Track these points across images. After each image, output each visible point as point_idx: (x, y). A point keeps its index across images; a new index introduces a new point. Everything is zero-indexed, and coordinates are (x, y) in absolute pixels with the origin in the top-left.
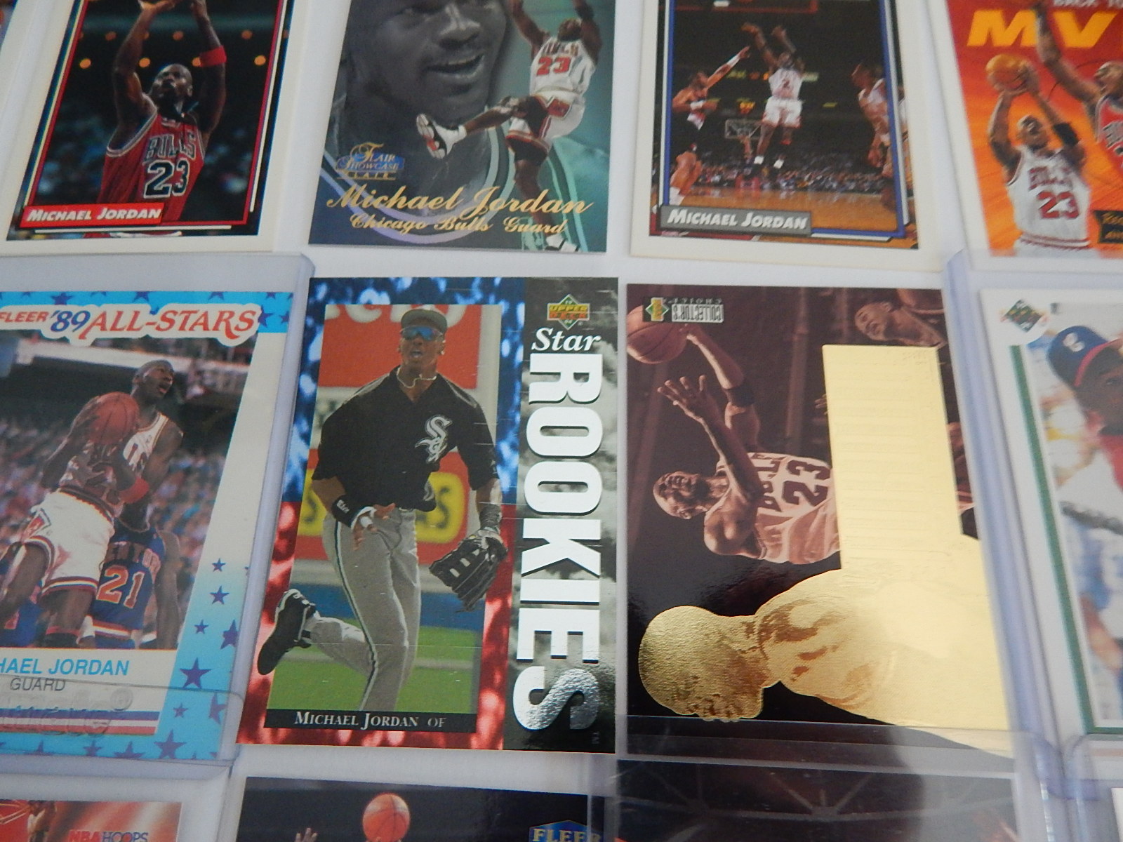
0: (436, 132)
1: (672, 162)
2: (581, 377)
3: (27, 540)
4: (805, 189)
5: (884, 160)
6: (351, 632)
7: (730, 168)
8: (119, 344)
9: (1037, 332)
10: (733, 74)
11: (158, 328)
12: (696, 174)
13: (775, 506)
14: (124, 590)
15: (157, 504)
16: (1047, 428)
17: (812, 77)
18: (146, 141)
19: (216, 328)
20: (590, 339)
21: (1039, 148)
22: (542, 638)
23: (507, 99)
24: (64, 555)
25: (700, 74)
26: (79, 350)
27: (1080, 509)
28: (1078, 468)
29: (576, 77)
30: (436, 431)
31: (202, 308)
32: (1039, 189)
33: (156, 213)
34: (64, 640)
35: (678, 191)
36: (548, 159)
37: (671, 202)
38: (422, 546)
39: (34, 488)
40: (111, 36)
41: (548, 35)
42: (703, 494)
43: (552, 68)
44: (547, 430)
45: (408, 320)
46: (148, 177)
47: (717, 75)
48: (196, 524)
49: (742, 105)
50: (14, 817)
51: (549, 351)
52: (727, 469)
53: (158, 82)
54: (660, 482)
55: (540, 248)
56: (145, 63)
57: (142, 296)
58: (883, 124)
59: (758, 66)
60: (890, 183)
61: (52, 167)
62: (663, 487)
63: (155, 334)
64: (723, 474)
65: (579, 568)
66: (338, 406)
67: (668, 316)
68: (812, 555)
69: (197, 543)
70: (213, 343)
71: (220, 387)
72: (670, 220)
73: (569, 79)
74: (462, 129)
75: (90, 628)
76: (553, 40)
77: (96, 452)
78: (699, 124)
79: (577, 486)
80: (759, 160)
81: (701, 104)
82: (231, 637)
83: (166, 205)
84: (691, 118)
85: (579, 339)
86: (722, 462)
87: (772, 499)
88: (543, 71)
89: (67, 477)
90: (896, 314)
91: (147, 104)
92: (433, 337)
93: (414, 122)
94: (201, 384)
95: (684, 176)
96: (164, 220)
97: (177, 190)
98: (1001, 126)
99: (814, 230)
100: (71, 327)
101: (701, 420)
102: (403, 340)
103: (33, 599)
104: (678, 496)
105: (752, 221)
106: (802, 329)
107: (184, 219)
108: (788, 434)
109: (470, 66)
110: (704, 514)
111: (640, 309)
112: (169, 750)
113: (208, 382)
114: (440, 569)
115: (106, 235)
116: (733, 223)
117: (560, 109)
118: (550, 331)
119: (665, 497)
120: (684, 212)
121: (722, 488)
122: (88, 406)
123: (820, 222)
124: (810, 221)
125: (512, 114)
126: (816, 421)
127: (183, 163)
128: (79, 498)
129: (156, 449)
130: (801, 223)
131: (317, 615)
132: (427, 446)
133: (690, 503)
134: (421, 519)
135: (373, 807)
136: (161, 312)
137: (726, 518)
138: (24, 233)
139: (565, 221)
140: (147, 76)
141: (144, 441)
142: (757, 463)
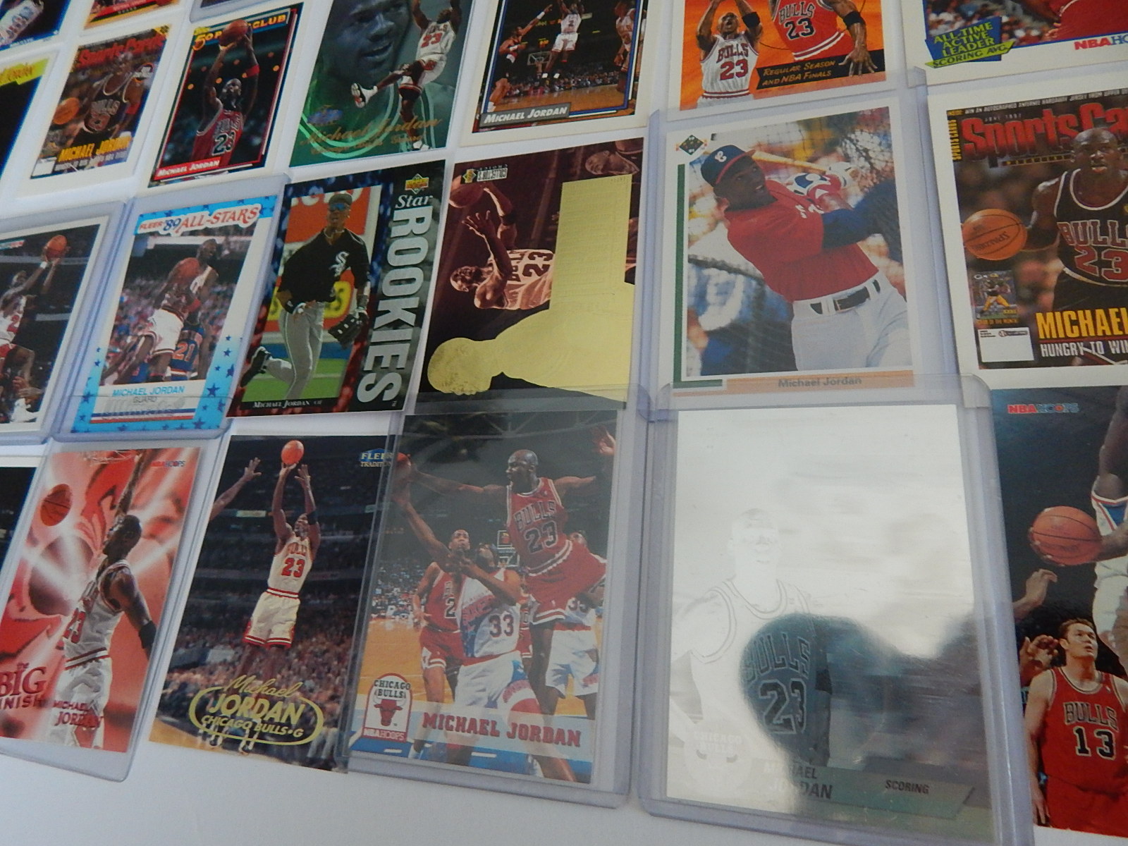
0: (361, 93)
1: (493, 86)
2: (420, 220)
3: (146, 334)
4: (571, 88)
5: (623, 62)
6: (286, 364)
7: (525, 85)
8: (193, 233)
9: (698, 153)
10: (540, 24)
11: (212, 223)
12: (506, 91)
13: (518, 279)
14: (185, 353)
15: (203, 311)
16: (690, 212)
17: (589, 16)
18: (216, 124)
19: (239, 219)
20: (427, 198)
21: (729, 33)
22: (378, 360)
23: (403, 65)
24: (161, 339)
25: (519, 28)
26: (176, 239)
27: (700, 258)
28: (704, 233)
29: (443, 45)
30: (341, 258)
31: (232, 209)
32: (723, 62)
33: (217, 163)
34: (158, 379)
35: (493, 103)
36: (420, 97)
37: (488, 111)
38: (327, 320)
39: (150, 308)
40: (204, 69)
41: (431, 22)
42: (478, 277)
43: (430, 42)
44: (398, 252)
45: (333, 201)
46: (215, 143)
47: (529, 27)
48: (220, 319)
49: (541, 43)
50: (130, 457)
51: (405, 207)
52: (494, 262)
53: (225, 91)
54: (455, 273)
55: (408, 150)
56: (219, 81)
57: (206, 207)
58: (628, 38)
59: (556, 15)
60: (626, 74)
61: (171, 146)
62: (457, 275)
63: (210, 226)
64: (491, 265)
65: (404, 323)
66: (294, 253)
67: (475, 179)
68: (534, 304)
69: (219, 328)
70: (236, 227)
71: (238, 249)
72: (485, 122)
73: (438, 47)
74: (375, 88)
75: (169, 372)
76: (434, 24)
77: (179, 287)
78: (513, 60)
79: (411, 281)
80: (545, 76)
81: (516, 47)
82: (231, 372)
83: (222, 158)
84: (509, 57)
85: (421, 199)
86: (492, 259)
87: (517, 275)
88: (425, 45)
89: (165, 302)
90: (612, 157)
91: (218, 104)
92: (345, 208)
93: (350, 88)
94: (229, 249)
95: (498, 94)
96: (220, 166)
97: (228, 148)
98: (708, 23)
99: (571, 113)
100: (172, 227)
101: (484, 236)
102: (329, 213)
103: (146, 361)
104: (463, 280)
105: (534, 114)
106: (552, 175)
107: (230, 164)
108: (533, 237)
109: (385, 49)
110: (476, 287)
111: (459, 177)
112: (198, 425)
113: (232, 247)
114: (333, 331)
115: (193, 178)
116: (522, 117)
117: (431, 65)
118: (406, 196)
119: (456, 281)
120: (494, 115)
121: (489, 272)
122: (176, 266)
123: (576, 108)
124: (569, 108)
125: (404, 74)
126: (551, 227)
127: (233, 133)
128: (169, 311)
129: (206, 284)
130: (564, 111)
131: (271, 358)
132: (335, 268)
133: (469, 283)
134: (328, 307)
135: (287, 447)
136: (213, 215)
137: (488, 289)
138: (156, 183)
139: (425, 132)
140: (219, 87)
141: (200, 281)
142: (511, 256)
